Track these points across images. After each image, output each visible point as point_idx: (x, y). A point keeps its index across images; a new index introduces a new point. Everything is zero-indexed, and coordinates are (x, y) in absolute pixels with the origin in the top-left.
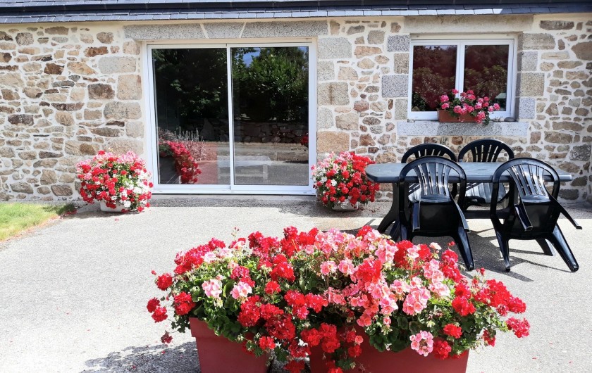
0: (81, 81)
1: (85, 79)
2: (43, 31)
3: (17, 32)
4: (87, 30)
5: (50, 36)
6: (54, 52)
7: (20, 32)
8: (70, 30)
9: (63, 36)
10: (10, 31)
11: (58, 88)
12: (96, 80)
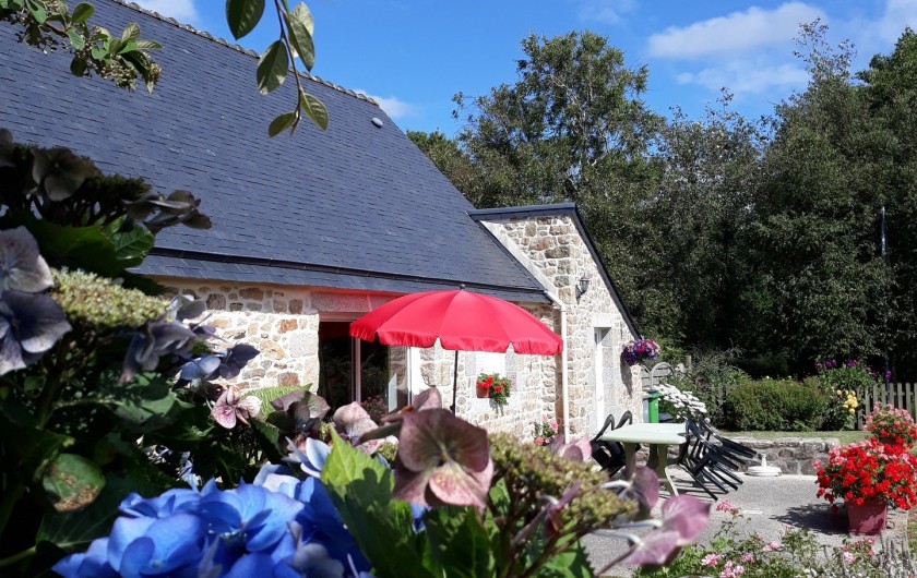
0: (272, 369)
1: (276, 365)
2: (237, 292)
3: (209, 293)
4: (282, 295)
5: (244, 302)
6: (248, 326)
7: (212, 293)
8: (265, 294)
9: (257, 302)
10: (200, 290)
11: (249, 381)
12: (285, 367)
